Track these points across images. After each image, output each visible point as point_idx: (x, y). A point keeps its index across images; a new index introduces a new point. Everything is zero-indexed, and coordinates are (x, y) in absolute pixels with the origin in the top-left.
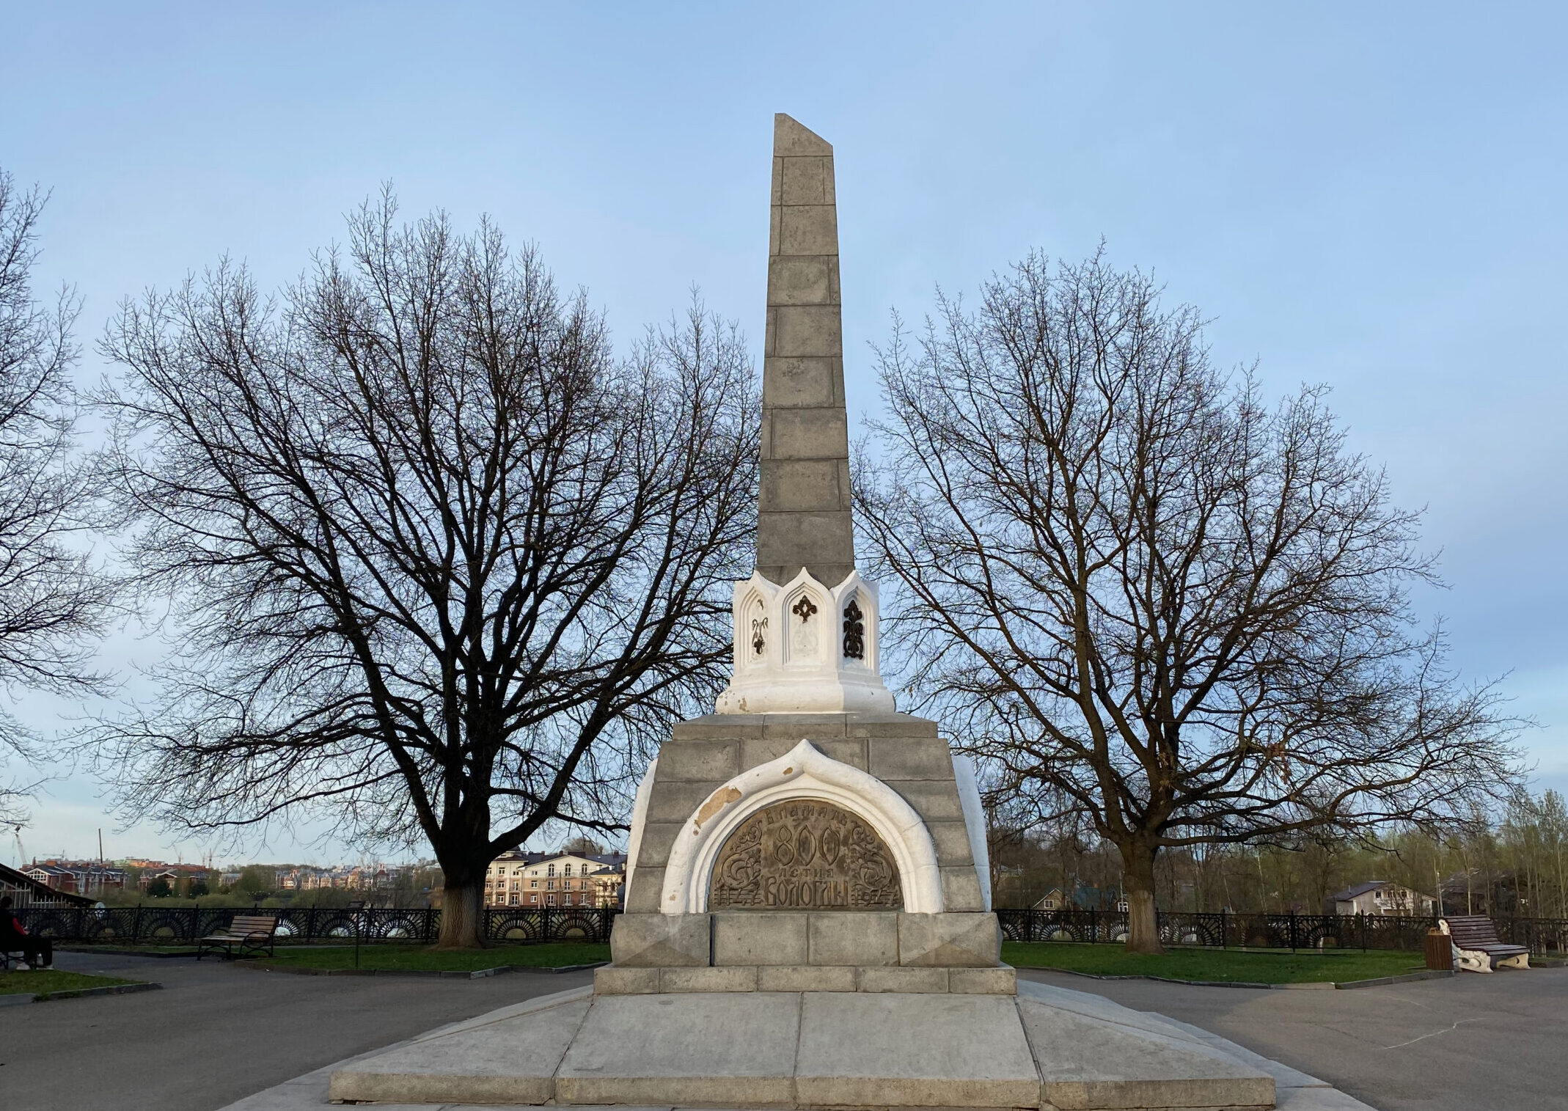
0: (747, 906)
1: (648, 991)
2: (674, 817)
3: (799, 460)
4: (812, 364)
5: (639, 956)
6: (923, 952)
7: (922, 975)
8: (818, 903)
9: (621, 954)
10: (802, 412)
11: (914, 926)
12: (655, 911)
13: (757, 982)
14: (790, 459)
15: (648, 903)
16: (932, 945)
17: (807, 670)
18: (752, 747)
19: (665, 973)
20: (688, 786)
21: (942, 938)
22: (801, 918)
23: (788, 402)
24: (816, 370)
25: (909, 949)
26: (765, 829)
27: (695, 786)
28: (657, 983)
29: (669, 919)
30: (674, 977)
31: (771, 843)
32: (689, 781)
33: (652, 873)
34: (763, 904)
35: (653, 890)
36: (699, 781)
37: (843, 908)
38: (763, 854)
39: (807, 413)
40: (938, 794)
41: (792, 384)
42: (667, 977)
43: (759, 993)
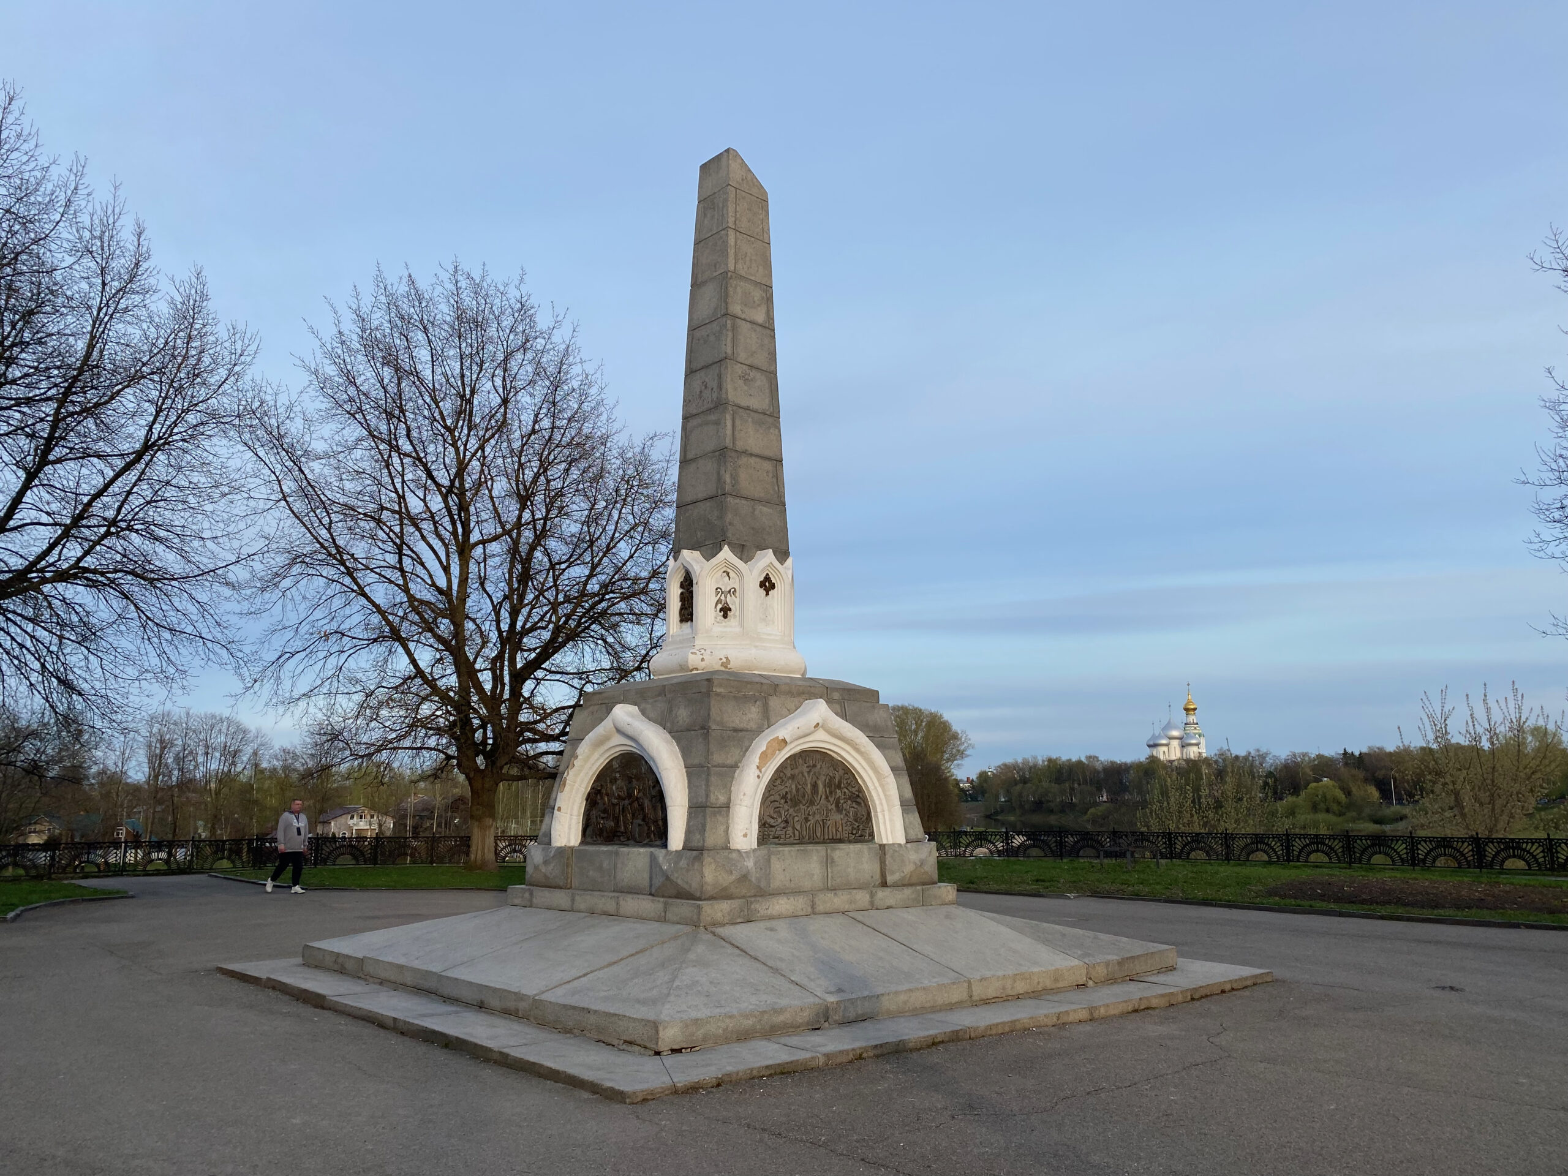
0: (782, 841)
1: (739, 920)
2: (729, 762)
3: (752, 455)
4: (758, 375)
5: (725, 889)
6: (902, 875)
7: (908, 892)
8: (826, 837)
9: (709, 888)
10: (752, 414)
11: (896, 854)
12: (726, 848)
13: (813, 907)
14: (745, 452)
15: (720, 842)
16: (909, 868)
17: (772, 637)
18: (774, 702)
19: (751, 903)
20: (735, 734)
21: (915, 864)
22: (821, 848)
23: (743, 403)
24: (761, 380)
25: (893, 873)
26: (789, 775)
27: (740, 734)
28: (746, 913)
29: (744, 855)
30: (757, 906)
31: (794, 787)
32: (736, 730)
33: (720, 812)
34: (792, 839)
35: (723, 828)
36: (742, 730)
37: (840, 841)
38: (789, 796)
39: (756, 415)
40: (889, 748)
41: (746, 388)
42: (753, 907)
43: (815, 916)
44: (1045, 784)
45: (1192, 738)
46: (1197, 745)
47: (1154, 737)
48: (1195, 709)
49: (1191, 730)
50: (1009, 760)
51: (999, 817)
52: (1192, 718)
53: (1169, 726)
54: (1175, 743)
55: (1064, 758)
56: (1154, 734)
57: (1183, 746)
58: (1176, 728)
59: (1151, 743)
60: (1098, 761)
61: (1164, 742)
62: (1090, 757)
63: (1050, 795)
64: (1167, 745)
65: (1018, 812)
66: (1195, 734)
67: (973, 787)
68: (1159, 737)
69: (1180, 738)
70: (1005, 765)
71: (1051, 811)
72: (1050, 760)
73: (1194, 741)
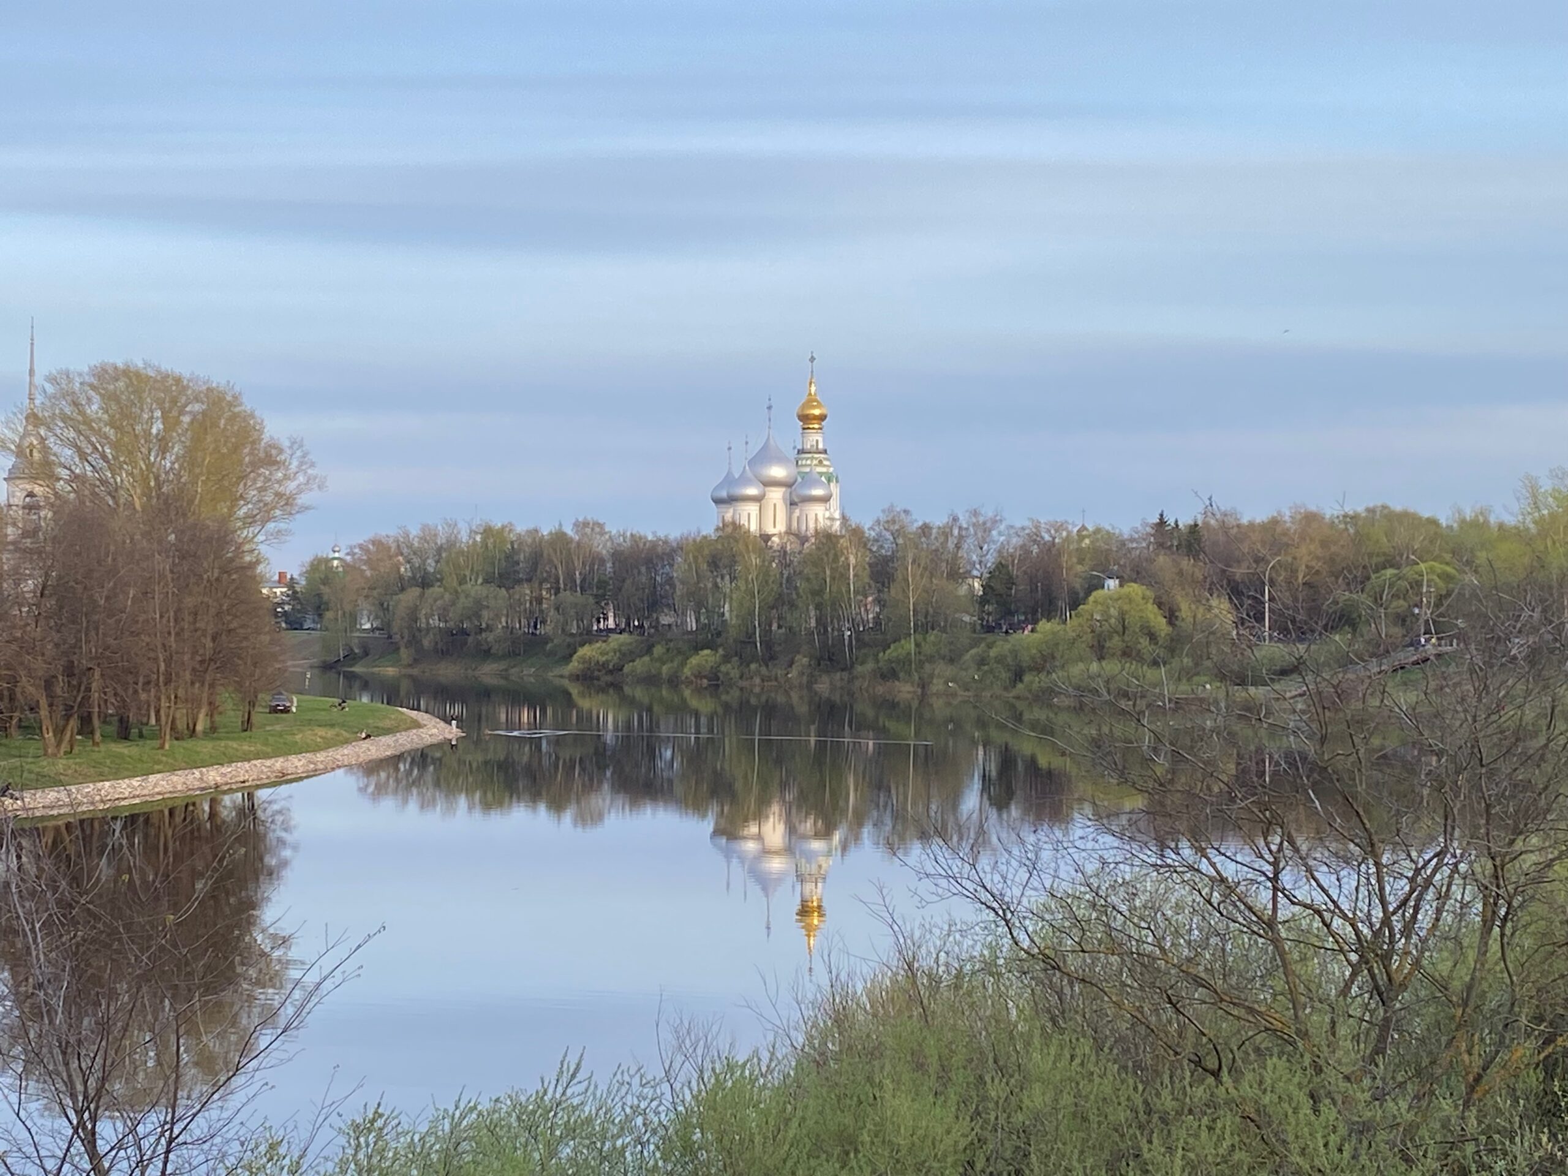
44: (476, 588)
45: (816, 483)
46: (825, 499)
47: (729, 480)
48: (822, 418)
49: (812, 465)
50: (389, 531)
51: (358, 669)
52: (815, 439)
53: (765, 455)
54: (776, 495)
55: (521, 528)
56: (729, 474)
57: (793, 504)
58: (781, 460)
59: (724, 494)
60: (602, 533)
61: (752, 491)
62: (586, 524)
63: (485, 614)
64: (758, 499)
65: (405, 654)
66: (821, 474)
67: (294, 596)
68: (744, 481)
69: (788, 484)
70: (377, 543)
71: (486, 654)
72: (488, 532)
73: (818, 492)
